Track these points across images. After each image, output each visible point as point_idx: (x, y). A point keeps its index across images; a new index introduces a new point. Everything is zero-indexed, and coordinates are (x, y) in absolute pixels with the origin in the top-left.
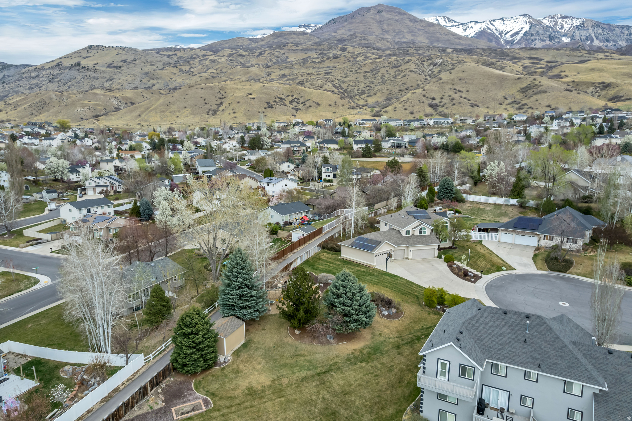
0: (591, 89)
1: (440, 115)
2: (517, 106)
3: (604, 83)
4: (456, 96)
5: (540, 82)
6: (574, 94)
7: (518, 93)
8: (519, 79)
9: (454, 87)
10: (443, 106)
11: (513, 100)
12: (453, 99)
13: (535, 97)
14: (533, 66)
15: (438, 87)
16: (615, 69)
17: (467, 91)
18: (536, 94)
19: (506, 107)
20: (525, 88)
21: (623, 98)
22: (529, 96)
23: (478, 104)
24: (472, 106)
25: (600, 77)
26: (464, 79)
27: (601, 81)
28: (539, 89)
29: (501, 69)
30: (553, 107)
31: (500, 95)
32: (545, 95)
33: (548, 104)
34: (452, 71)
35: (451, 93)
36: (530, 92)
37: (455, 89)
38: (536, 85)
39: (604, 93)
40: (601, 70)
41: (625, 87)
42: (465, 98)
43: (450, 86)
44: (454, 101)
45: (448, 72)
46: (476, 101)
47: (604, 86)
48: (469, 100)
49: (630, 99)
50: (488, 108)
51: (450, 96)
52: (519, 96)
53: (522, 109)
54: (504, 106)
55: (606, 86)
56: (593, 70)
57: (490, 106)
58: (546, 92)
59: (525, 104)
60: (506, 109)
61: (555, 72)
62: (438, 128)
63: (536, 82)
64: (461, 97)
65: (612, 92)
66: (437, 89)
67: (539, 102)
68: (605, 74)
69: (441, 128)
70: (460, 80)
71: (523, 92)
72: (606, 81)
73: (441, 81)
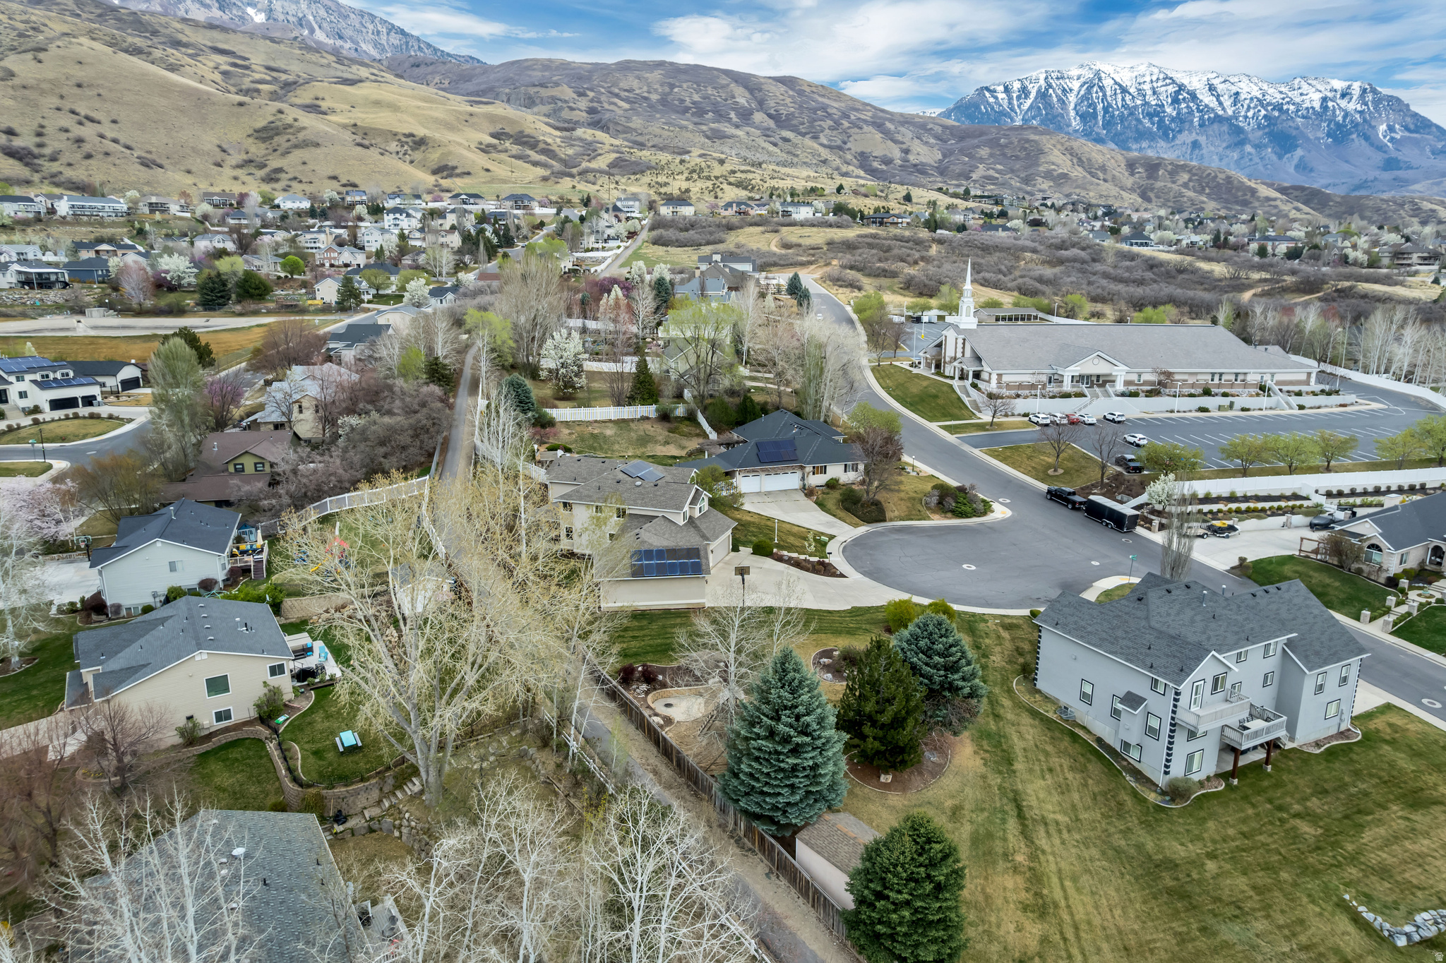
0: (393, 146)
1: (57, 185)
2: (262, 173)
3: (411, 135)
4: (88, 131)
5: (296, 120)
6: (373, 153)
7: (251, 140)
8: (241, 104)
9: (67, 105)
10: (53, 159)
11: (245, 157)
12: (79, 141)
13: (297, 155)
14: (244, 75)
15: (14, 98)
16: (419, 107)
17: (114, 122)
18: (296, 146)
19: (239, 172)
20: (264, 129)
21: (458, 171)
22: (281, 150)
23: (159, 161)
24: (146, 163)
25: (400, 121)
26: (90, 86)
27: (406, 132)
28: (301, 136)
29: (172, 68)
30: (344, 181)
31: (209, 140)
32: (318, 151)
33: (332, 174)
34: (41, 55)
35: (67, 121)
36: (280, 140)
37: (73, 112)
38: (290, 126)
39: (418, 155)
40: (394, 107)
41: (452, 148)
42: (115, 141)
43: (56, 101)
44: (87, 148)
45: (29, 56)
46: (150, 152)
47: (415, 143)
48: (128, 148)
49: (469, 173)
50: (189, 172)
51: (67, 131)
52: (257, 150)
53: (277, 180)
54: (228, 172)
55: (420, 143)
56: (377, 103)
57: (194, 169)
58: (317, 145)
59: (280, 170)
60: (236, 178)
61: (305, 96)
62: (89, 224)
63: (289, 120)
64: (102, 136)
65: (434, 157)
66: (11, 103)
67: (310, 167)
68: (405, 117)
69: (101, 224)
70: (79, 86)
71: (264, 140)
72: (415, 133)
73: (16, 81)
